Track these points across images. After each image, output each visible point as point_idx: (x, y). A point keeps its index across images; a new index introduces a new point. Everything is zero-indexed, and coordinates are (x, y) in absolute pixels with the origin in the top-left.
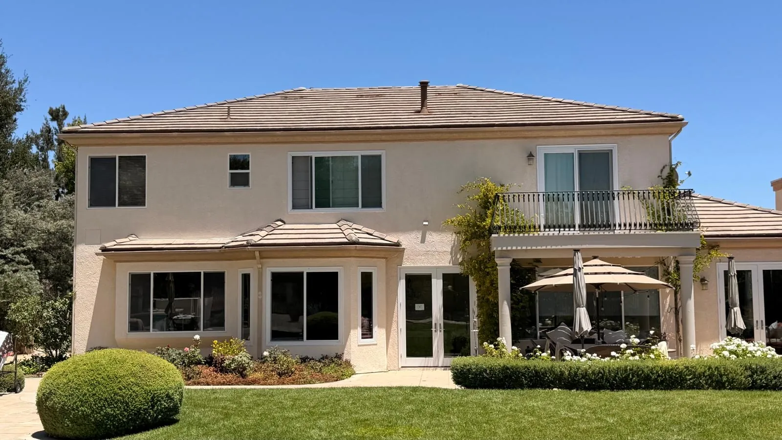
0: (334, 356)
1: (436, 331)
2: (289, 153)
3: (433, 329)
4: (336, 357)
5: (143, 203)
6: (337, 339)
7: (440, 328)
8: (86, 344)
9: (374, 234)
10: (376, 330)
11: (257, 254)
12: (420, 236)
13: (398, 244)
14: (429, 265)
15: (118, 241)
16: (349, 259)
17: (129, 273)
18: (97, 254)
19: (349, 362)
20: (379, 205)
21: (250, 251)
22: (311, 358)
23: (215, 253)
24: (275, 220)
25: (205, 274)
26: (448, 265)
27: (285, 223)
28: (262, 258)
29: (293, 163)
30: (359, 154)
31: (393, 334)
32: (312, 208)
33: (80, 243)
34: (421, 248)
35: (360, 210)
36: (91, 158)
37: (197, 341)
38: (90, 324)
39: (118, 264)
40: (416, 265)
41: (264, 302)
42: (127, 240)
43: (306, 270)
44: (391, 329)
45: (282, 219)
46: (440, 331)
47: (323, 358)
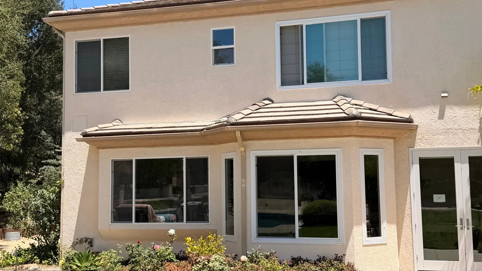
0: (334, 258)
1: (462, 228)
2: (277, 22)
3: (459, 226)
4: (336, 259)
5: (127, 87)
6: (337, 237)
7: (468, 224)
8: (73, 235)
9: (378, 110)
10: (384, 226)
11: (238, 134)
12: (437, 111)
13: (410, 121)
14: (450, 146)
15: (100, 126)
16: (349, 138)
17: (112, 160)
18: (78, 140)
19: (353, 266)
20: (384, 76)
21: (230, 132)
22: (305, 258)
23: (196, 136)
24: (262, 99)
25: (188, 160)
26: (476, 145)
27: (273, 102)
28: (244, 139)
29: (281, 34)
30: (358, 17)
31: (406, 230)
32: (303, 83)
33: (69, 130)
34: (440, 125)
35: (359, 83)
36: (78, 43)
37: (172, 236)
38: (77, 213)
39: (101, 150)
40: (433, 147)
41: (248, 192)
42: (110, 125)
43: (296, 154)
44: (402, 225)
45: (270, 98)
46: (468, 229)
47: (319, 260)
